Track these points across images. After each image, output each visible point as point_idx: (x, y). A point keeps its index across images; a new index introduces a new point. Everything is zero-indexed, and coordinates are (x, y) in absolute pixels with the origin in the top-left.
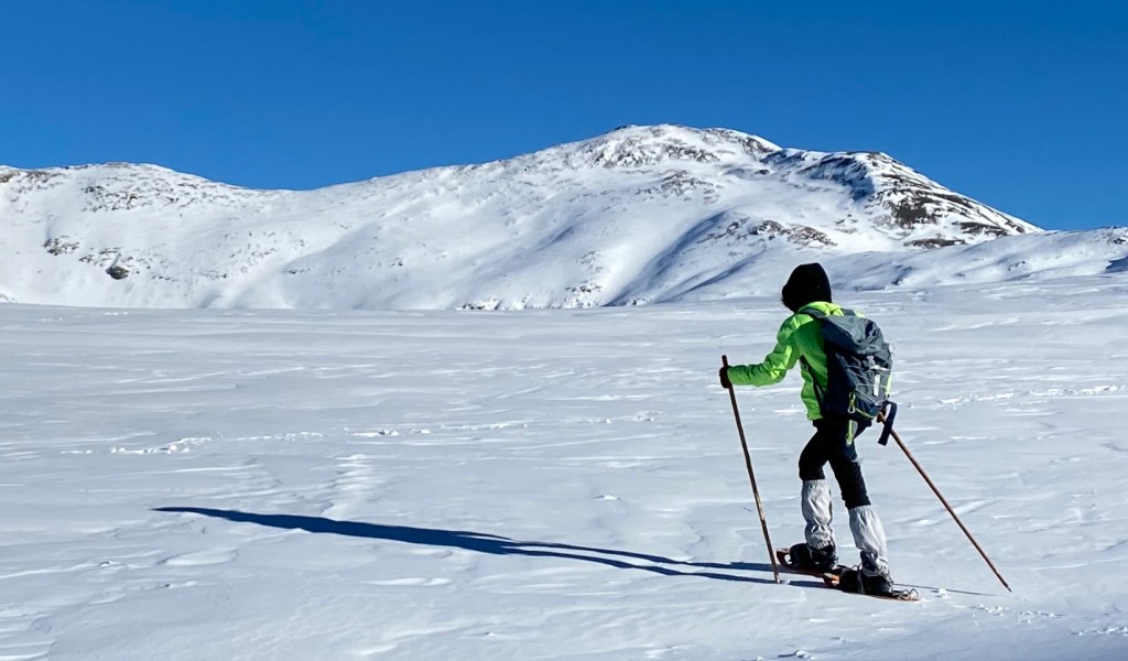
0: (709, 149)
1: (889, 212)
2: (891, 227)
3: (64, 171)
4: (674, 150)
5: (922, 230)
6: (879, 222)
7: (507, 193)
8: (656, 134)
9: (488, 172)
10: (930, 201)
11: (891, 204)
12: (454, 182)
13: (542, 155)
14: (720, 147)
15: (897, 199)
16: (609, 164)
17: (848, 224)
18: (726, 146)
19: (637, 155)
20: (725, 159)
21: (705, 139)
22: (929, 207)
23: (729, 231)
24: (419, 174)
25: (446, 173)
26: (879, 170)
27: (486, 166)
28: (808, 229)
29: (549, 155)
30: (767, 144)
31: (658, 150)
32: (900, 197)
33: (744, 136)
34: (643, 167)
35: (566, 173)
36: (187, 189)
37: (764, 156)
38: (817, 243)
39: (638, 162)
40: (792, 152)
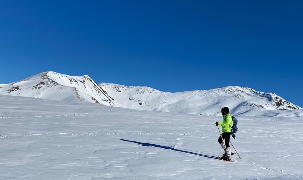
0: (244, 91)
1: (275, 103)
2: (275, 106)
3: (133, 87)
4: (237, 90)
5: (281, 107)
6: (273, 105)
7: (208, 96)
8: (235, 87)
9: (205, 92)
10: (283, 102)
11: (275, 102)
12: (199, 93)
13: (214, 90)
14: (246, 90)
15: (277, 101)
16: (226, 92)
17: (268, 105)
18: (247, 90)
19: (231, 91)
20: (247, 92)
21: (243, 89)
22: (282, 103)
23: (246, 105)
24: (193, 91)
25: (197, 91)
26: (274, 96)
27: (204, 91)
28: (260, 105)
29: (215, 90)
30: (254, 90)
31: (235, 90)
32: (278, 101)
33: (250, 89)
34: (232, 93)
35: (218, 93)
36: (153, 91)
37: (253, 92)
38: (262, 108)
39: (231, 92)
40: (258, 92)
